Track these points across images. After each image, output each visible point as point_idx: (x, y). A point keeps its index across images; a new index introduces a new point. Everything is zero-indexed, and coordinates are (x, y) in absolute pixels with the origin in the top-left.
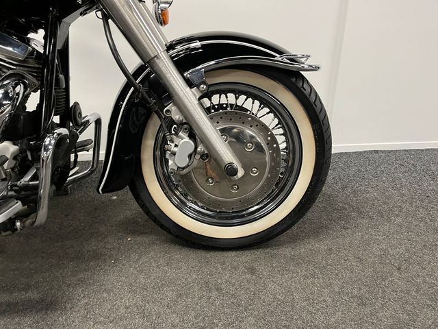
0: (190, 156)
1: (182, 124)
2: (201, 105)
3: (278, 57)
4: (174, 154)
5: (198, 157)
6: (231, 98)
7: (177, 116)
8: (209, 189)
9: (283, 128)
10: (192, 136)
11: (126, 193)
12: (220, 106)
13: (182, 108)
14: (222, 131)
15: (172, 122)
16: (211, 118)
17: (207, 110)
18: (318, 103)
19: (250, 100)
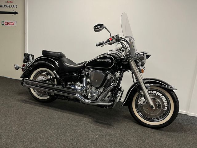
0: (144, 102)
1: (143, 95)
2: (148, 92)
3: (167, 86)
4: (140, 101)
5: (145, 103)
6: (155, 92)
7: (142, 94)
8: (146, 111)
9: (167, 101)
10: (145, 98)
11: (127, 107)
12: (152, 93)
13: (144, 92)
14: (152, 99)
15: (141, 94)
16: (149, 95)
17: (149, 94)
18: (176, 97)
19: (159, 93)
